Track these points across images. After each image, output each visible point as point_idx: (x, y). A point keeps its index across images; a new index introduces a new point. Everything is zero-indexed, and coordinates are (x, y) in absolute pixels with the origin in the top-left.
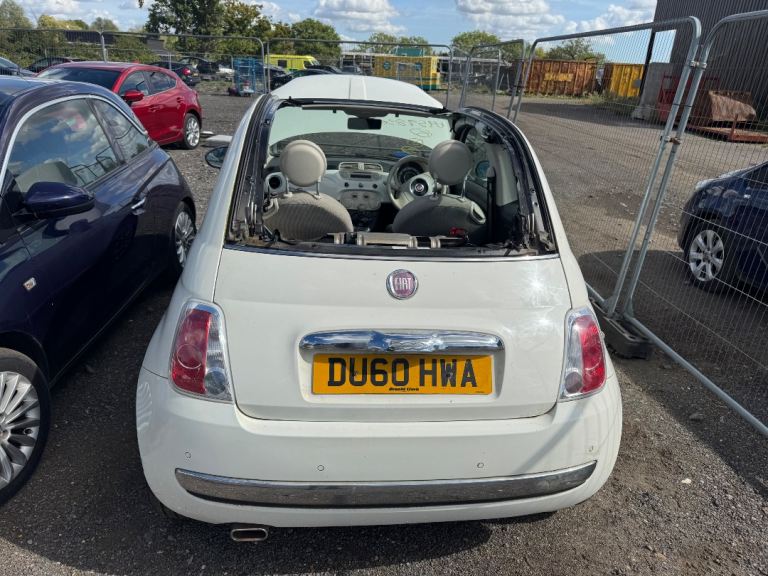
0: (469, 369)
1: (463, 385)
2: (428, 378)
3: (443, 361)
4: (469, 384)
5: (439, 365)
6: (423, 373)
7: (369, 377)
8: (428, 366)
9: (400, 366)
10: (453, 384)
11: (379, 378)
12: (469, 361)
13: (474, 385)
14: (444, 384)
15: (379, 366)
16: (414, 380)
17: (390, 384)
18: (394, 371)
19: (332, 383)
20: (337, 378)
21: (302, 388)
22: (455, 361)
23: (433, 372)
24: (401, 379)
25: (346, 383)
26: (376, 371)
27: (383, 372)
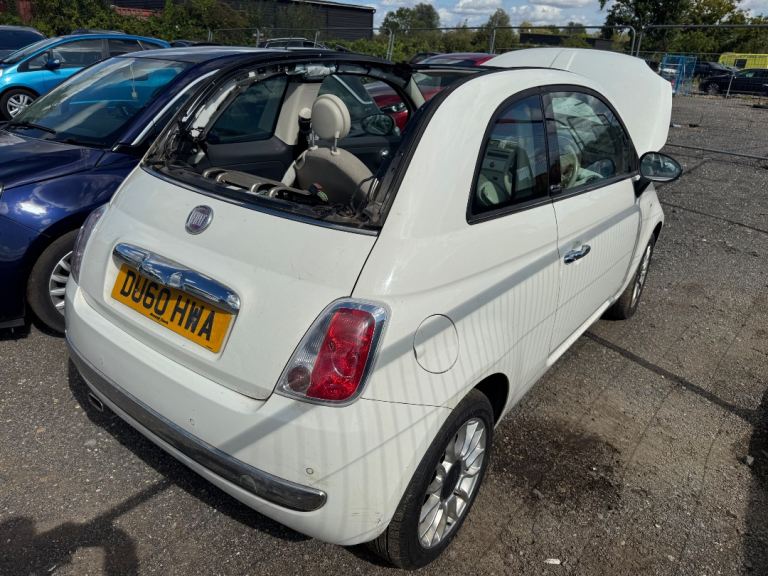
0: (210, 320)
1: (200, 334)
2: (178, 316)
3: (194, 304)
4: (204, 335)
5: (190, 306)
6: (177, 309)
7: (143, 296)
8: (182, 305)
9: (165, 295)
10: (193, 331)
11: (149, 300)
12: (213, 312)
13: (208, 339)
14: (186, 327)
15: (152, 290)
16: (167, 316)
17: (152, 310)
18: (159, 299)
19: (122, 292)
20: (126, 290)
21: (105, 288)
22: (203, 308)
23: (183, 312)
24: (160, 308)
25: (130, 296)
26: (149, 294)
27: (152, 297)
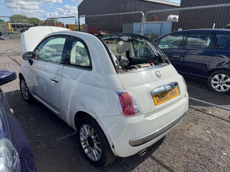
0: (175, 91)
4: (176, 94)
5: (171, 91)
6: (170, 94)
9: (166, 94)
10: (174, 95)
11: (164, 97)
15: (163, 95)
16: (169, 97)
19: (158, 102)
20: (158, 101)
22: (173, 90)
23: (171, 93)
24: (167, 97)
25: (160, 101)
26: (163, 96)
27: (164, 96)
